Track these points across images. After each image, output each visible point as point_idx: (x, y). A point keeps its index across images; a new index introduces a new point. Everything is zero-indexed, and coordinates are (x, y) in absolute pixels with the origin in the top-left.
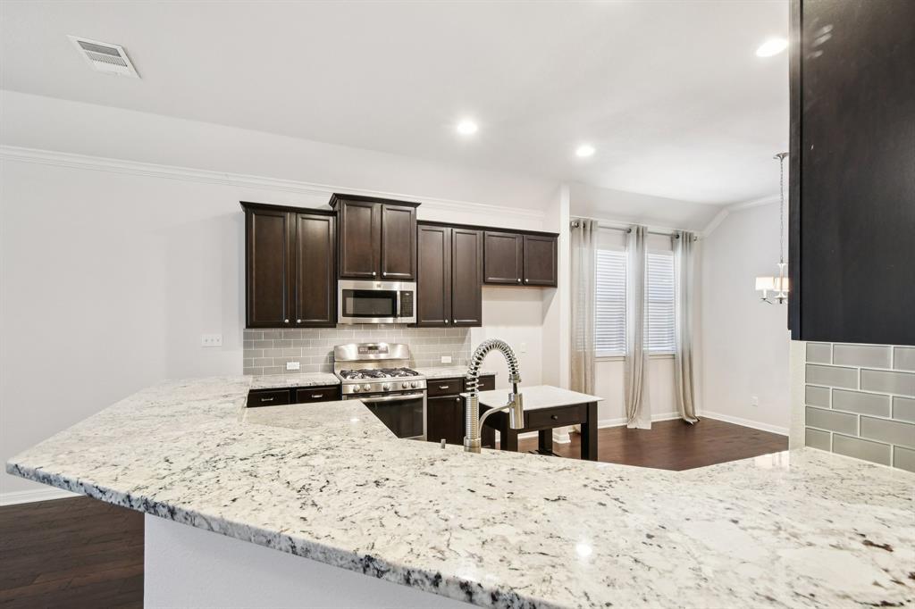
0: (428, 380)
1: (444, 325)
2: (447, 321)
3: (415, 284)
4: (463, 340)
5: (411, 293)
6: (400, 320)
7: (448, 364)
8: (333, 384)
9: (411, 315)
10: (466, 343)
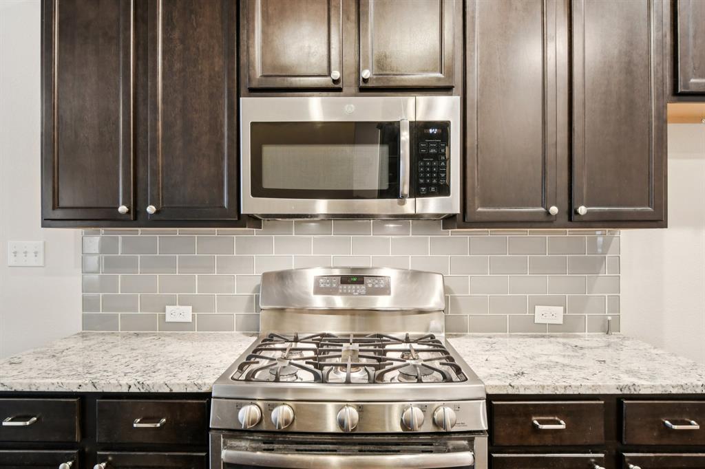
0: (490, 398)
1: (547, 221)
2: (554, 210)
3: (456, 100)
4: (594, 266)
5: (444, 127)
6: (410, 206)
7: (554, 328)
8: (195, 390)
9: (444, 190)
10: (606, 273)
